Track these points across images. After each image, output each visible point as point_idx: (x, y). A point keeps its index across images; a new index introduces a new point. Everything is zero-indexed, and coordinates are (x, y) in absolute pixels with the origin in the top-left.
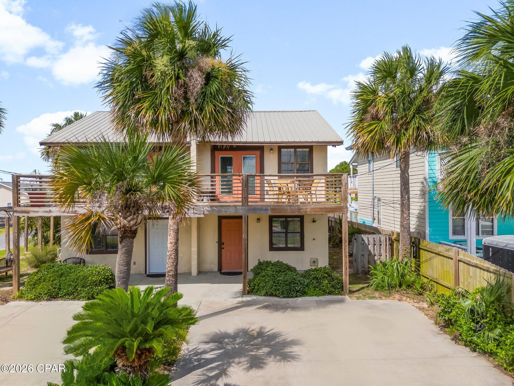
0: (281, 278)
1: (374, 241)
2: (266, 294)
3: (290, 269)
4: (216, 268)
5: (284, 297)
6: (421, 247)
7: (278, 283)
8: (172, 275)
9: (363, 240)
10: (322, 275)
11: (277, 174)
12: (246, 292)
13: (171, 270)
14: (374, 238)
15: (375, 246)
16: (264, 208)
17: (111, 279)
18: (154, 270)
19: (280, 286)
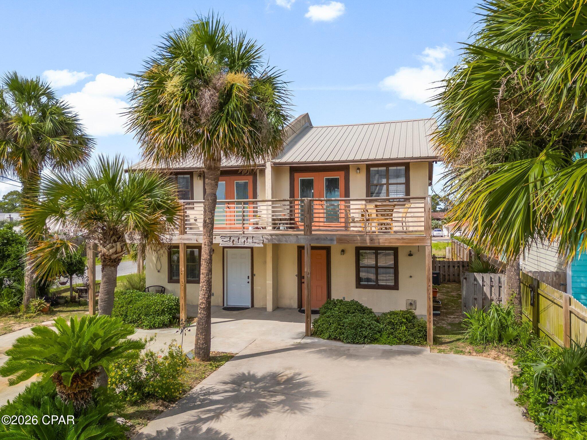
0: (347, 320)
1: (491, 281)
2: (329, 338)
3: (363, 310)
4: (295, 305)
5: (349, 343)
6: (539, 292)
7: (343, 326)
8: (204, 308)
9: (475, 279)
10: (399, 320)
11: (365, 198)
12: (310, 333)
13: (202, 303)
14: (491, 278)
15: (493, 288)
16: (329, 238)
17: (176, 309)
18: (232, 303)
19: (345, 329)
